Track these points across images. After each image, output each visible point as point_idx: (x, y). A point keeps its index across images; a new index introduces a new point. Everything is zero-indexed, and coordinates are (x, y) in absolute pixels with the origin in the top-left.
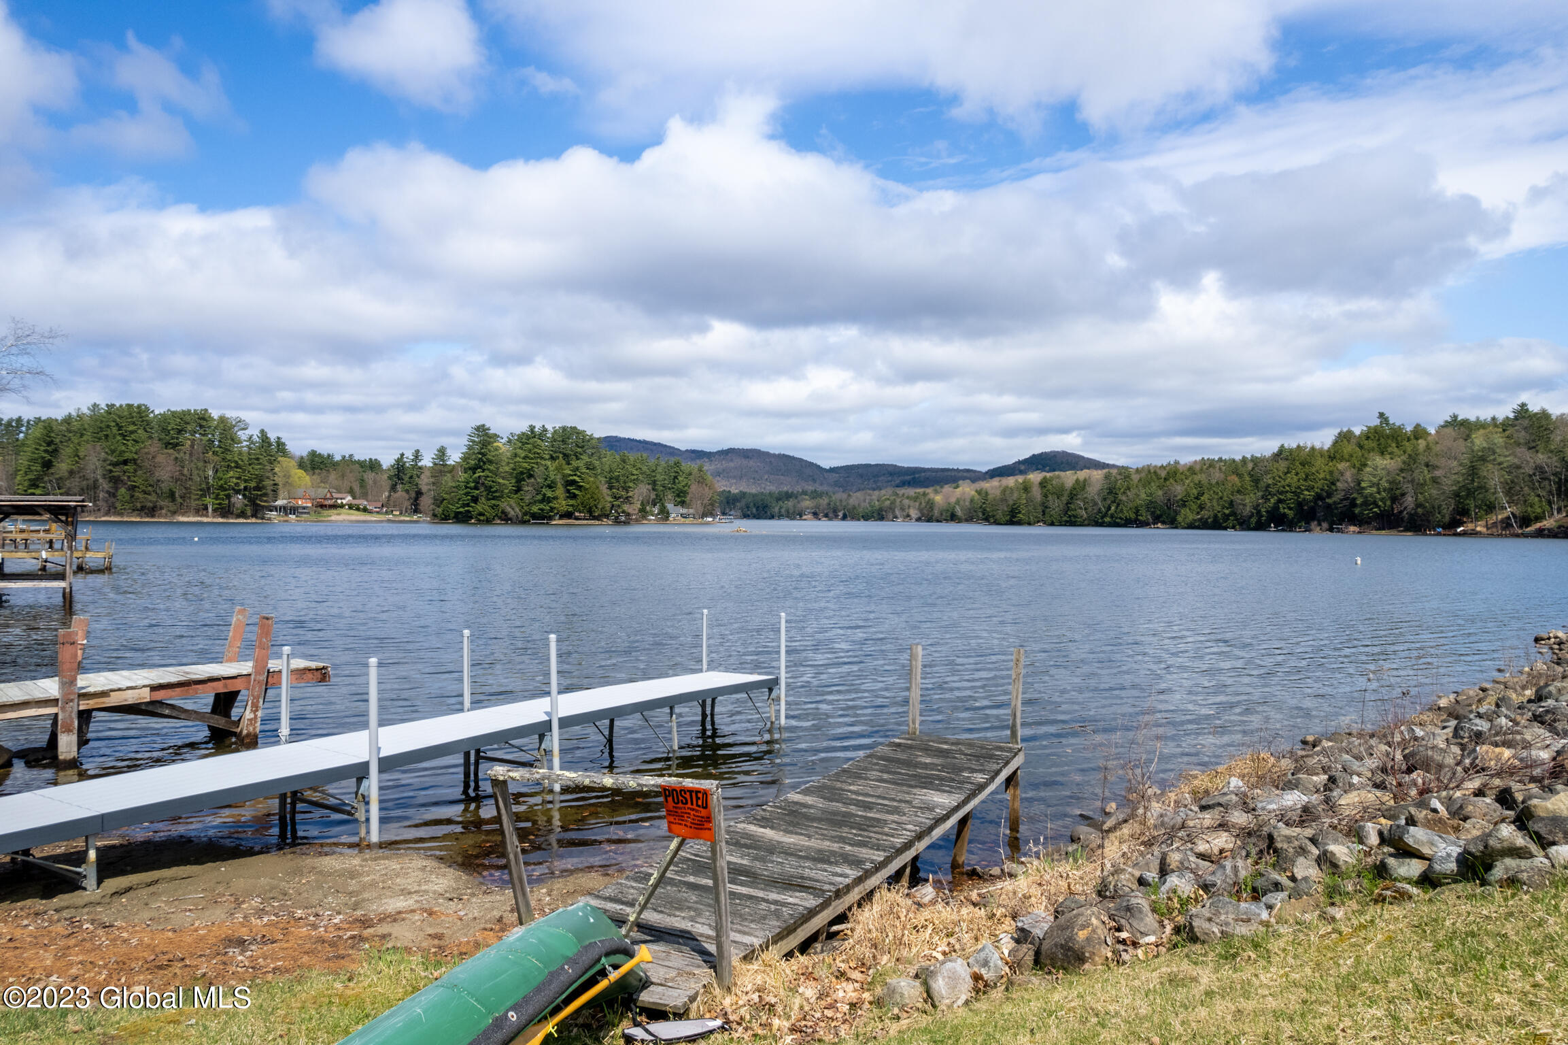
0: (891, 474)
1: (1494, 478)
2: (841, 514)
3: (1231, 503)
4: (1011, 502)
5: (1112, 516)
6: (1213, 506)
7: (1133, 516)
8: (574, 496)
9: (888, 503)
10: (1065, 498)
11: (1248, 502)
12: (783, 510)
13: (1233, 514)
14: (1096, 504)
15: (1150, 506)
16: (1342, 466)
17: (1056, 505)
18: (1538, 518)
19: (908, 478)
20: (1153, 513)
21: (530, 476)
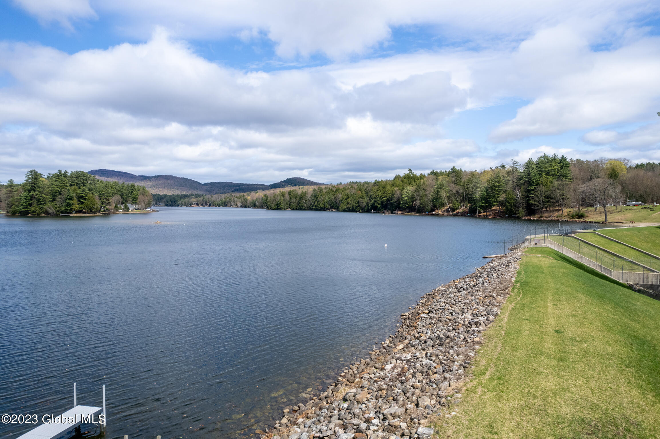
0: (230, 186)
1: (444, 195)
2: (208, 204)
3: (358, 202)
4: (277, 201)
5: (316, 206)
6: (352, 203)
7: (323, 206)
8: (82, 203)
9: (228, 199)
10: (298, 199)
11: (364, 201)
12: (183, 203)
13: (359, 206)
14: (310, 201)
15: (329, 202)
16: (396, 189)
17: (294, 202)
18: (457, 209)
19: (237, 188)
20: (330, 205)
21: (60, 194)
